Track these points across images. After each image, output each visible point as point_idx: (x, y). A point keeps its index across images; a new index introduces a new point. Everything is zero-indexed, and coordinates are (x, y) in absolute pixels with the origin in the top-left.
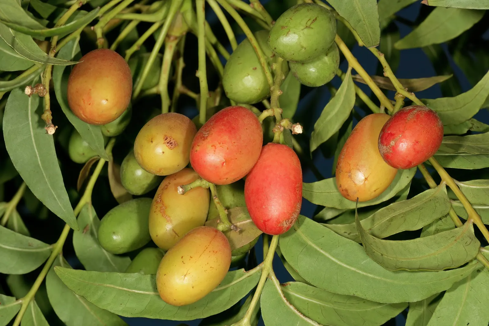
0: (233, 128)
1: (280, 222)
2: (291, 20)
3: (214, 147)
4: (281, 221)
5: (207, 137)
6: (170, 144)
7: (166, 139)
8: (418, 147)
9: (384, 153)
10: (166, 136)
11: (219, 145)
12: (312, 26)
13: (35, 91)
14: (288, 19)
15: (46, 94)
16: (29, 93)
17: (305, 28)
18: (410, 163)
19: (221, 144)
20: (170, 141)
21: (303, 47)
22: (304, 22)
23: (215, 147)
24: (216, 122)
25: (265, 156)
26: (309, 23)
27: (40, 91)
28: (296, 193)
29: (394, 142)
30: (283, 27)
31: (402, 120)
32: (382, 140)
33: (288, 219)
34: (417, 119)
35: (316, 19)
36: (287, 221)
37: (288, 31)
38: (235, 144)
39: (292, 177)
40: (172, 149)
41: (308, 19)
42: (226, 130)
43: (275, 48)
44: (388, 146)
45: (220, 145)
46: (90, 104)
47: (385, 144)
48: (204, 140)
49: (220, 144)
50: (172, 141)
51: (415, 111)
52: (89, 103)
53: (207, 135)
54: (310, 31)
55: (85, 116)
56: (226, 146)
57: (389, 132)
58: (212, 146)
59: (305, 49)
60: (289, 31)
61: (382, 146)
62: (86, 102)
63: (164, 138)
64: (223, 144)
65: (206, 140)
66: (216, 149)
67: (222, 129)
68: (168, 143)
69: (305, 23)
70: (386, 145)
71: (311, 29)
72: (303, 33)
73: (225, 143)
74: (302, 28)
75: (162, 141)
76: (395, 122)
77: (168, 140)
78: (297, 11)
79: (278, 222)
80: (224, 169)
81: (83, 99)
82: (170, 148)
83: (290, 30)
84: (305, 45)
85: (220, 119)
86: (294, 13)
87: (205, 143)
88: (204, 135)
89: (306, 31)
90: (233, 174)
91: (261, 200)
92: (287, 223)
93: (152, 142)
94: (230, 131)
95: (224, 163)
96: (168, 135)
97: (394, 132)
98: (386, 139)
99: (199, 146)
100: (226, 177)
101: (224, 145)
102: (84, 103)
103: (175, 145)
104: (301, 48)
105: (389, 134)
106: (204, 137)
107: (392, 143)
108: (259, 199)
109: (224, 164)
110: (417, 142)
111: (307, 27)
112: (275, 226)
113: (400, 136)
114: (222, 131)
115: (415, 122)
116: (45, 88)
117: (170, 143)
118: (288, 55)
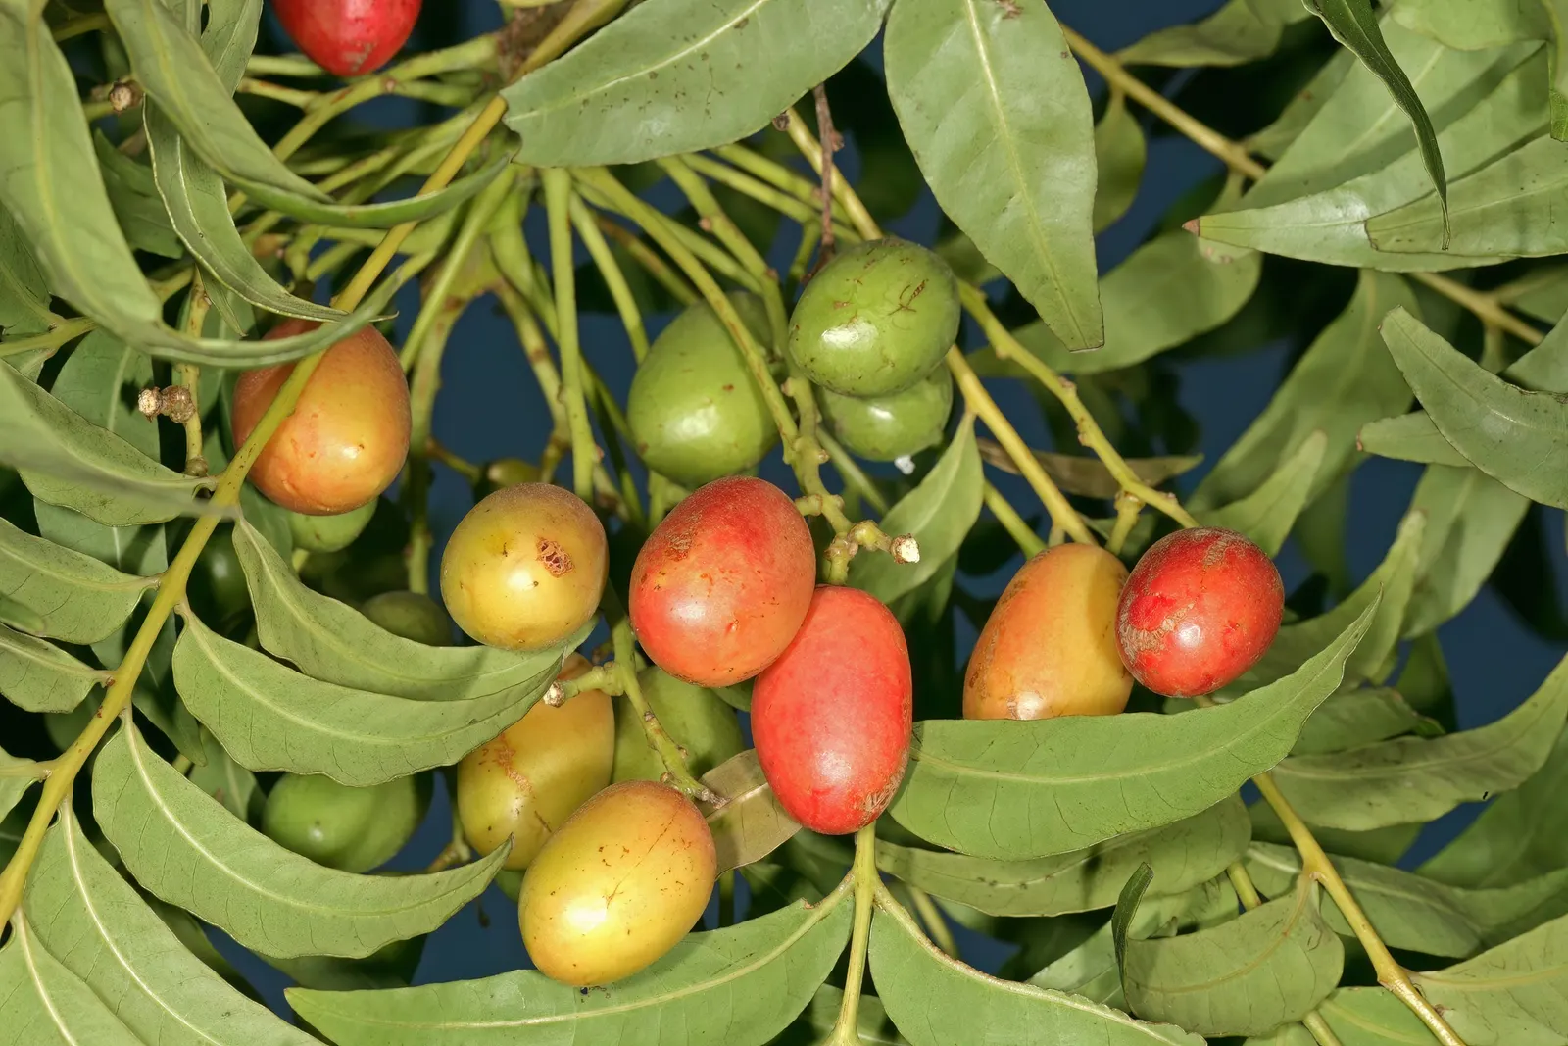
0: (755, 534)
1: (858, 799)
2: (859, 285)
3: (707, 580)
4: (862, 795)
5: (687, 551)
6: (556, 561)
7: (544, 549)
8: (1233, 640)
9: (1139, 650)
10: (543, 539)
11: (722, 576)
12: (913, 305)
13: (165, 403)
14: (851, 282)
15: (191, 416)
16: (149, 410)
17: (898, 310)
18: (1210, 679)
19: (727, 572)
20: (554, 553)
21: (886, 360)
22: (893, 294)
23: (711, 580)
24: (707, 513)
25: (818, 617)
26: (908, 294)
27: (177, 407)
28: (903, 722)
29: (1172, 623)
30: (837, 304)
31: (1191, 564)
32: (1135, 615)
33: (880, 791)
34: (1230, 562)
35: (923, 286)
36: (875, 796)
37: (850, 314)
38: (762, 576)
39: (892, 678)
40: (558, 577)
41: (902, 285)
42: (736, 537)
43: (812, 360)
44: (1155, 632)
45: (724, 576)
46: (312, 456)
47: (1145, 626)
48: (677, 560)
49: (723, 572)
50: (558, 555)
51: (1221, 544)
52: (311, 452)
53: (687, 547)
54: (912, 318)
55: (294, 487)
56: (739, 579)
57: (1158, 594)
58: (704, 576)
59: (893, 366)
60: (856, 316)
61: (1135, 631)
62: (301, 449)
63: (538, 546)
64: (731, 572)
65: (685, 561)
66: (712, 585)
67: (727, 534)
68: (549, 558)
69: (898, 298)
70: (1148, 630)
71: (910, 312)
72: (893, 323)
73: (737, 571)
74: (889, 308)
75: (534, 552)
76: (1172, 569)
77: (549, 551)
78: (874, 261)
79: (854, 797)
80: (730, 643)
81: (293, 441)
82: (555, 574)
83: (859, 313)
84: (893, 355)
85: (716, 506)
86: (866, 267)
87: (682, 566)
88: (678, 546)
89: (900, 316)
90: (749, 657)
91: (810, 736)
92: (875, 802)
93: (505, 553)
94: (748, 541)
95: (731, 625)
96: (549, 537)
97: (1171, 595)
98: (1148, 612)
99: (664, 574)
100: (730, 665)
101: (733, 575)
102: (296, 450)
103: (567, 566)
104: (884, 361)
105: (1156, 600)
106: (677, 551)
107: (1167, 624)
108: (802, 733)
109: (734, 628)
110: (1233, 626)
111: (902, 306)
112: (843, 808)
113: (1191, 606)
114: (726, 538)
115: (1225, 570)
116: (190, 401)
117: (554, 560)
118: (844, 378)
